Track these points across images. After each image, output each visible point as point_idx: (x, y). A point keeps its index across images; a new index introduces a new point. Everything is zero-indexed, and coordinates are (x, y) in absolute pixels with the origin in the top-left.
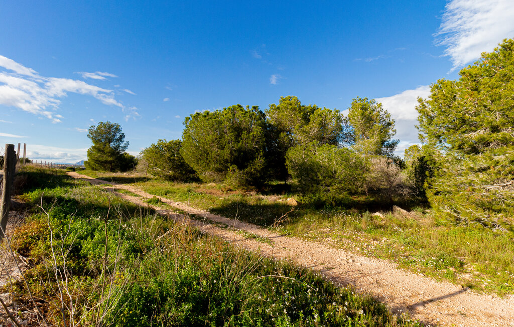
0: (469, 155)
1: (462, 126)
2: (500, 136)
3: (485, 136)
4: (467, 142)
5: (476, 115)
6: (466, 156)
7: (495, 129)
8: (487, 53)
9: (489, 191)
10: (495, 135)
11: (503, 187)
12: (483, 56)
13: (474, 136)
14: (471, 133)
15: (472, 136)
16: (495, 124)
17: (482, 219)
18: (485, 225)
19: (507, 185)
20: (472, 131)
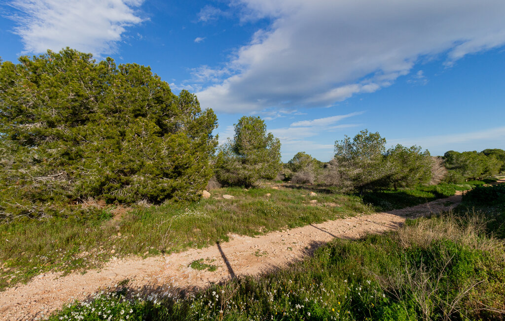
0: (23, 147)
1: (18, 115)
2: (55, 131)
3: (41, 129)
4: (23, 133)
5: (35, 106)
6: (21, 147)
7: (51, 125)
8: (52, 52)
9: (40, 182)
10: (50, 130)
11: (55, 177)
12: (48, 52)
13: (31, 127)
14: (27, 125)
15: (29, 128)
16: (50, 119)
17: (30, 211)
18: (32, 216)
19: (59, 176)
20: (29, 123)
